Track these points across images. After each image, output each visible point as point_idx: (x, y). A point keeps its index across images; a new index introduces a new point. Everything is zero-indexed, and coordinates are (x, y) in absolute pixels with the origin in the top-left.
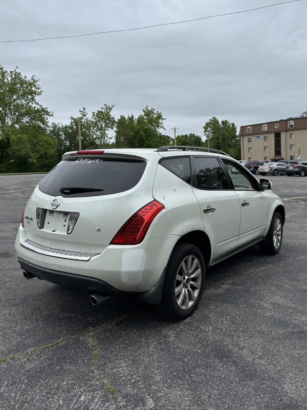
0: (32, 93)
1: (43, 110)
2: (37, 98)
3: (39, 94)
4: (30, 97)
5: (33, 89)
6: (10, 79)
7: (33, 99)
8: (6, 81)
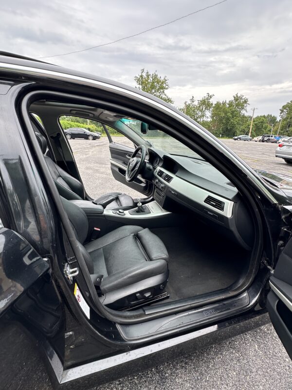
0: (163, 88)
1: (168, 99)
2: (166, 91)
3: (167, 89)
4: (162, 90)
5: (164, 85)
6: (151, 79)
7: (163, 92)
8: (149, 81)
